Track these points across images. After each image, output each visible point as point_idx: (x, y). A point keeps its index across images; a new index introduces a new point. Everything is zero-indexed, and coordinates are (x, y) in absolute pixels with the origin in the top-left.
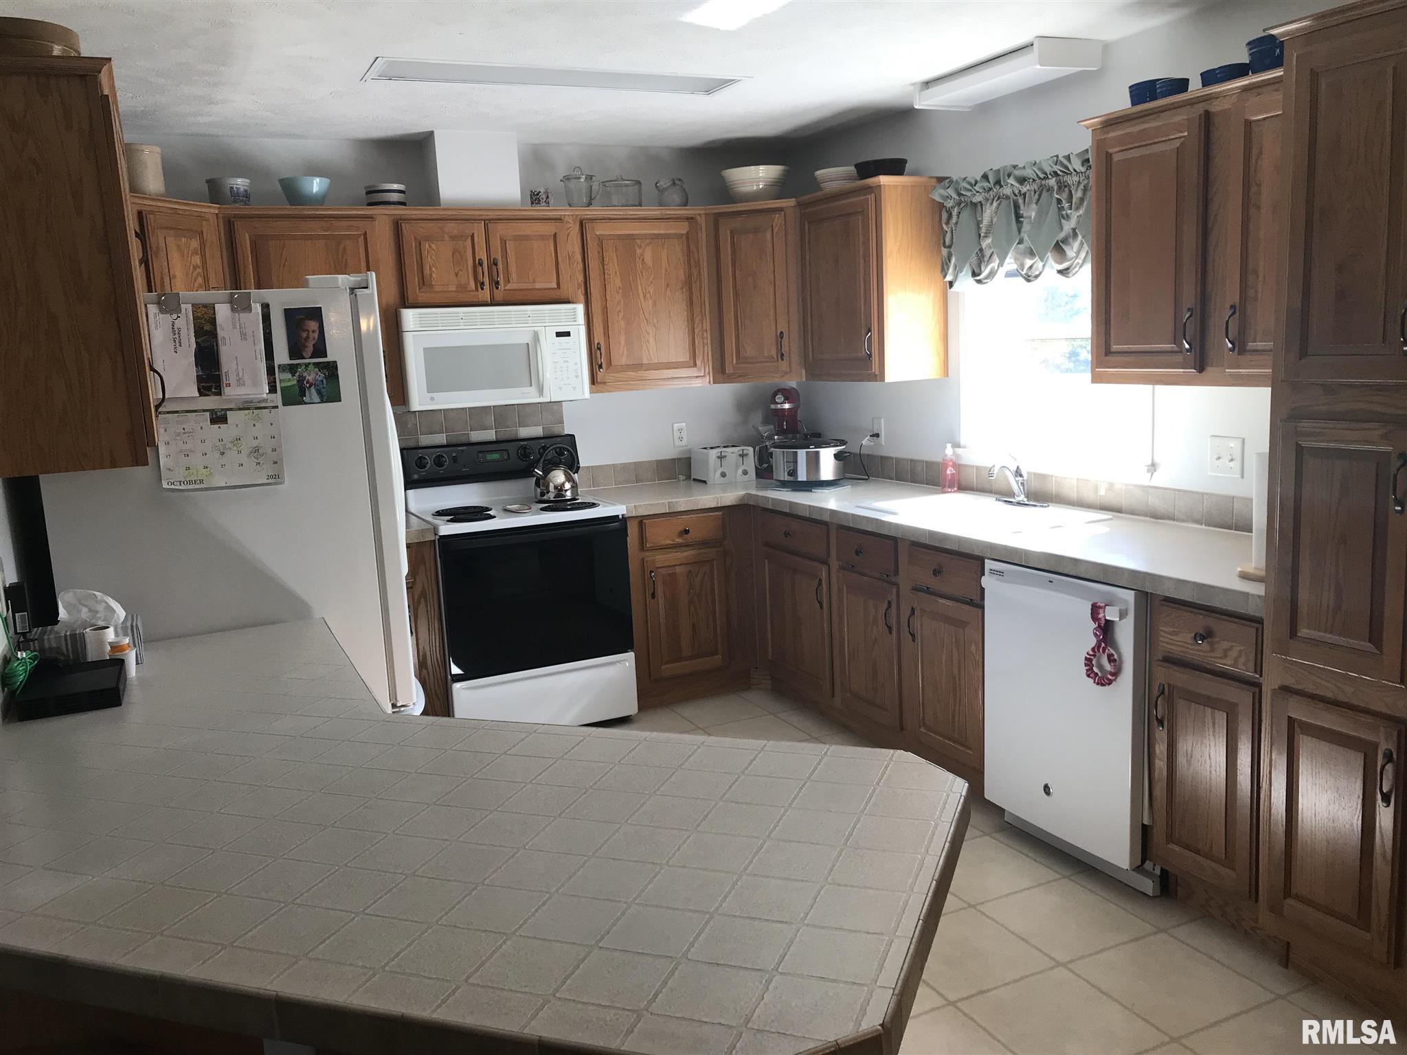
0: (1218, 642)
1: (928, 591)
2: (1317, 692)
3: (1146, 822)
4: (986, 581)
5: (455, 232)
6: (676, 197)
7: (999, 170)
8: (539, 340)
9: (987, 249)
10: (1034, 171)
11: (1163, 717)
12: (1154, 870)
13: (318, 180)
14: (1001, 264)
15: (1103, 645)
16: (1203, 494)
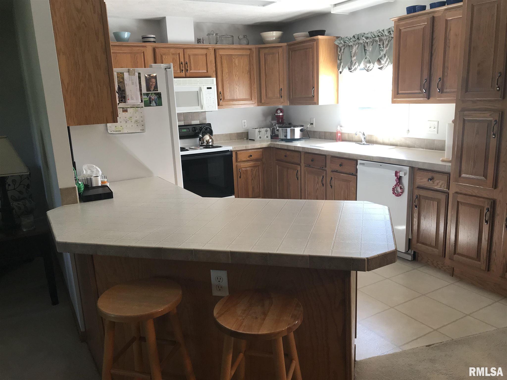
0: (435, 181)
1: (337, 171)
2: (467, 193)
3: (410, 238)
4: (358, 167)
5: (174, 52)
6: (245, 42)
7: (359, 34)
8: (201, 90)
9: (354, 61)
10: (371, 35)
11: (417, 205)
12: (411, 252)
13: (127, 33)
14: (359, 65)
15: (398, 184)
16: (425, 139)
